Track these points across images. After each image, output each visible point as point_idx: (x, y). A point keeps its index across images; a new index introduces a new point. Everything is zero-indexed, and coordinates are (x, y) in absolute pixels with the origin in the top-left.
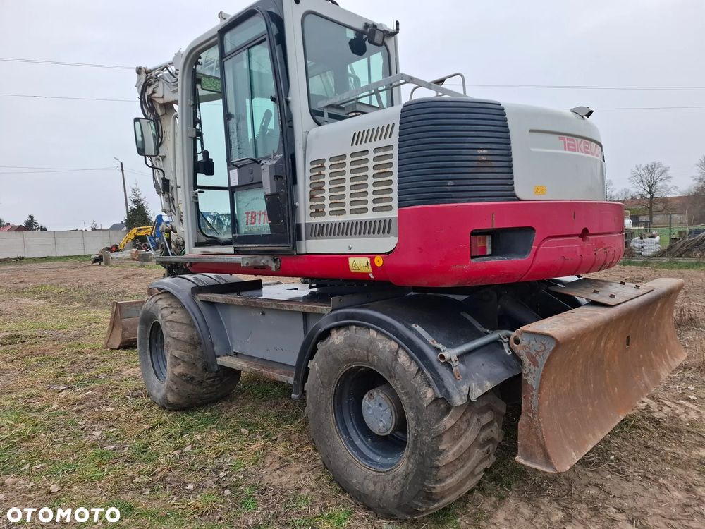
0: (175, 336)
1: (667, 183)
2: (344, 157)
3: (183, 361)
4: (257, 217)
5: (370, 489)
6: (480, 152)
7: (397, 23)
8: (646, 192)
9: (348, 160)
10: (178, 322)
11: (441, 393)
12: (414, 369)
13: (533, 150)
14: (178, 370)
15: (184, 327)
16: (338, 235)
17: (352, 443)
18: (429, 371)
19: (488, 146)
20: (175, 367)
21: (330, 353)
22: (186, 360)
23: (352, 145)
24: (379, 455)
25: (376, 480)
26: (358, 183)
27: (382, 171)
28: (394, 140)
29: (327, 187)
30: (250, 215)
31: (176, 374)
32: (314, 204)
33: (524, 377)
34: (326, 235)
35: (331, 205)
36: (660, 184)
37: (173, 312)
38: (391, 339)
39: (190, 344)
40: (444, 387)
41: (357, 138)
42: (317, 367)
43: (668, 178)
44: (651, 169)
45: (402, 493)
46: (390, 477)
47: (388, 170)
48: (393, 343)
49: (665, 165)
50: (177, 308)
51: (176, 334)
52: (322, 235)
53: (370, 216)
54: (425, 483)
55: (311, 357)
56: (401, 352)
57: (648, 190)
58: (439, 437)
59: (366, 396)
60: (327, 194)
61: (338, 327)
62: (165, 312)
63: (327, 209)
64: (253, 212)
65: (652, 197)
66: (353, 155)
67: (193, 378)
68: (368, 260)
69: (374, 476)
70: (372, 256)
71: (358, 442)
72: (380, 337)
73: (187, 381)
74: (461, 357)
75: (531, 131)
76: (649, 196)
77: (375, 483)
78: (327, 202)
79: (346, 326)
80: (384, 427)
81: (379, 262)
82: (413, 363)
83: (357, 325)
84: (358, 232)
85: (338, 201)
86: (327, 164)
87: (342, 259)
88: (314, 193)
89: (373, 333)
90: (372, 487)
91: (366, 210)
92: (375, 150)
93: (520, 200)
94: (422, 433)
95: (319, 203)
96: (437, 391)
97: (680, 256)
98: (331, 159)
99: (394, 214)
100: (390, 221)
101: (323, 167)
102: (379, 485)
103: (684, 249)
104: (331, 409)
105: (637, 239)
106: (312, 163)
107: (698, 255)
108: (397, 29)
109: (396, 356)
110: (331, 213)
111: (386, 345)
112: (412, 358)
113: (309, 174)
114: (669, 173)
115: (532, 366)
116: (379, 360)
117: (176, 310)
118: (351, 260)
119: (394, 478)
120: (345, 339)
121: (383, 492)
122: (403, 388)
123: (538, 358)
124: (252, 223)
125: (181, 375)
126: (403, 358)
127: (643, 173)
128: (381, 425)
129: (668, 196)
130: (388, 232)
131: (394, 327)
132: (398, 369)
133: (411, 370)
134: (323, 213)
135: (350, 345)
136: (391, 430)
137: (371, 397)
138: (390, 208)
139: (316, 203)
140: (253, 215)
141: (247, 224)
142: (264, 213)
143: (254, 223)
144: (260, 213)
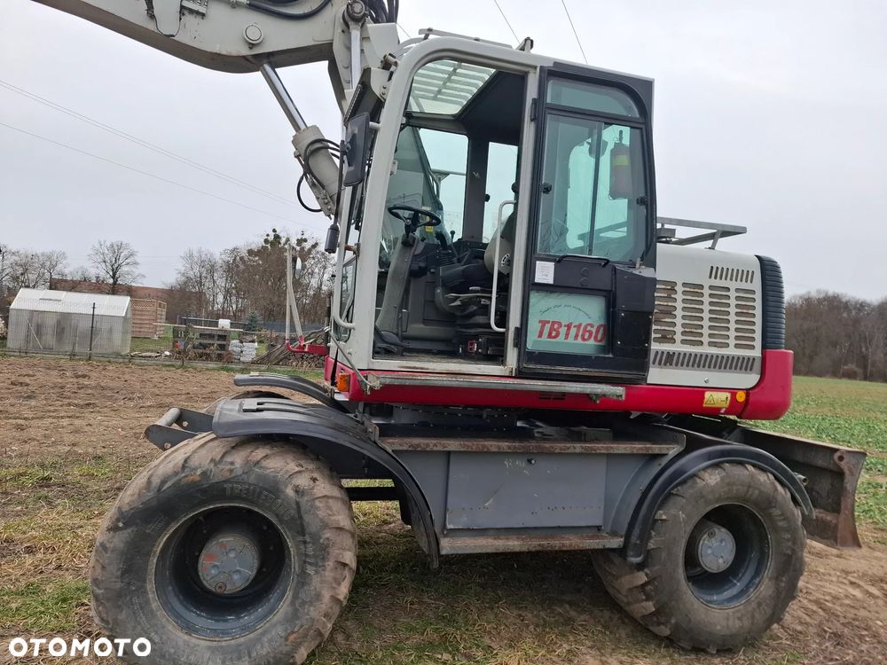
1: (134, 270)
2: (701, 287)
4: (563, 330)
8: (108, 276)
9: (706, 291)
10: (333, 497)
15: (339, 504)
16: (693, 366)
23: (710, 277)
24: (712, 595)
25: (739, 615)
26: (718, 317)
27: (745, 311)
28: (756, 286)
29: (679, 313)
30: (548, 327)
32: (658, 328)
34: (677, 365)
35: (684, 333)
36: (125, 269)
41: (715, 273)
43: (136, 263)
44: (117, 249)
46: (754, 605)
47: (751, 312)
49: (134, 248)
50: (313, 471)
51: (341, 520)
52: (671, 365)
53: (731, 351)
57: (111, 273)
59: (707, 533)
60: (679, 321)
63: (678, 337)
64: (554, 323)
65: (115, 283)
66: (711, 288)
68: (729, 395)
69: (734, 613)
70: (733, 391)
72: (756, 471)
76: (111, 281)
77: (739, 619)
78: (678, 329)
80: (724, 563)
81: (740, 397)
84: (718, 366)
85: (695, 331)
86: (679, 288)
87: (699, 392)
88: (661, 316)
89: (750, 468)
91: (727, 345)
92: (736, 290)
95: (667, 328)
97: (277, 364)
98: (684, 285)
99: (757, 353)
100: (754, 359)
101: (674, 290)
102: (745, 618)
103: (282, 356)
105: (235, 342)
106: (659, 282)
110: (684, 342)
114: (137, 258)
118: (708, 395)
119: (759, 604)
127: (106, 251)
128: (721, 561)
129: (133, 284)
130: (751, 370)
134: (673, 341)
135: (728, 484)
137: (712, 535)
138: (753, 347)
139: (663, 328)
140: (556, 326)
141: (540, 336)
142: (579, 327)
143: (555, 337)
144: (569, 326)
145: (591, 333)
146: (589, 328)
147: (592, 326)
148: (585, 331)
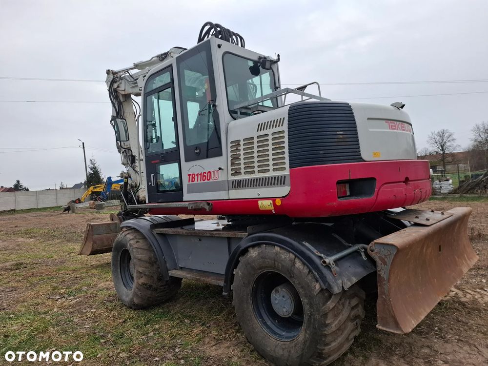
0: (140, 258)
1: (453, 143)
2: (252, 138)
3: (145, 275)
4: (196, 177)
5: (280, 353)
6: (338, 133)
7: (278, 55)
8: (439, 150)
9: (256, 140)
10: (141, 249)
11: (325, 285)
12: (306, 271)
13: (370, 130)
14: (141, 281)
15: (146, 251)
16: (251, 186)
17: (265, 324)
18: (316, 272)
19: (343, 129)
20: (139, 279)
21: (249, 264)
22: (146, 274)
23: (258, 131)
24: (284, 331)
25: (284, 347)
26: (262, 154)
27: (278, 146)
28: (285, 127)
29: (242, 157)
30: (191, 176)
31: (140, 283)
32: (233, 167)
33: (378, 273)
34: (243, 187)
35: (245, 168)
36: (448, 144)
37: (137, 242)
38: (290, 252)
39: (150, 263)
40: (327, 281)
41: (260, 127)
42: (240, 273)
43: (453, 140)
44: (442, 134)
45: (302, 354)
46: (294, 344)
47: (282, 145)
48: (291, 254)
50: (140, 239)
51: (139, 256)
52: (240, 187)
53: (271, 174)
54: (318, 347)
55: (235, 267)
56: (297, 260)
57: (441, 148)
58: (325, 315)
59: (273, 291)
60: (242, 161)
61: (253, 246)
62: (132, 242)
63: (243, 171)
64: (193, 174)
65: (444, 153)
66: (258, 137)
67: (151, 286)
68: (271, 201)
69: (282, 345)
70: (274, 199)
71: (269, 323)
72: (282, 251)
73: (147, 288)
74: (336, 261)
75: (368, 119)
76: (442, 152)
77: (283, 349)
78: (242, 166)
79: (259, 245)
80: (286, 311)
81: (278, 202)
82: (306, 267)
83: (266, 244)
84: (264, 184)
85: (250, 165)
86: (242, 143)
87: (254, 201)
88: (233, 161)
89: (277, 249)
90: (281, 352)
91: (268, 170)
92: (273, 134)
93: (365, 161)
94: (314, 313)
95: (237, 167)
96: (322, 284)
97: (467, 192)
98: (244, 140)
99: (287, 172)
100: (285, 177)
101: (239, 145)
102: (286, 350)
103: (469, 188)
104: (250, 301)
105: (437, 182)
106: (232, 142)
107: (479, 191)
108: (279, 59)
109: (294, 263)
110: (245, 173)
111: (286, 256)
112: (304, 264)
113: (230, 150)
114: (454, 137)
115: (383, 265)
116: (283, 266)
117: (139, 241)
118: (260, 202)
119: (296, 345)
120: (259, 254)
121: (289, 355)
122: (299, 283)
123: (386, 259)
124: (192, 181)
125: (143, 284)
126: (298, 264)
127: (436, 137)
129: (455, 152)
130: (284, 184)
131: (291, 244)
132: (296, 271)
133: (304, 271)
134: (240, 173)
135: (262, 258)
136: (292, 313)
137: (277, 291)
138: (284, 169)
139: (235, 167)
140: (193, 176)
141: (189, 182)
142: (201, 174)
143: (194, 181)
144: (197, 175)
145: (205, 176)
146: (205, 174)
147: (205, 173)
148: (203, 176)
